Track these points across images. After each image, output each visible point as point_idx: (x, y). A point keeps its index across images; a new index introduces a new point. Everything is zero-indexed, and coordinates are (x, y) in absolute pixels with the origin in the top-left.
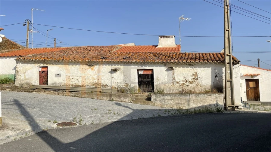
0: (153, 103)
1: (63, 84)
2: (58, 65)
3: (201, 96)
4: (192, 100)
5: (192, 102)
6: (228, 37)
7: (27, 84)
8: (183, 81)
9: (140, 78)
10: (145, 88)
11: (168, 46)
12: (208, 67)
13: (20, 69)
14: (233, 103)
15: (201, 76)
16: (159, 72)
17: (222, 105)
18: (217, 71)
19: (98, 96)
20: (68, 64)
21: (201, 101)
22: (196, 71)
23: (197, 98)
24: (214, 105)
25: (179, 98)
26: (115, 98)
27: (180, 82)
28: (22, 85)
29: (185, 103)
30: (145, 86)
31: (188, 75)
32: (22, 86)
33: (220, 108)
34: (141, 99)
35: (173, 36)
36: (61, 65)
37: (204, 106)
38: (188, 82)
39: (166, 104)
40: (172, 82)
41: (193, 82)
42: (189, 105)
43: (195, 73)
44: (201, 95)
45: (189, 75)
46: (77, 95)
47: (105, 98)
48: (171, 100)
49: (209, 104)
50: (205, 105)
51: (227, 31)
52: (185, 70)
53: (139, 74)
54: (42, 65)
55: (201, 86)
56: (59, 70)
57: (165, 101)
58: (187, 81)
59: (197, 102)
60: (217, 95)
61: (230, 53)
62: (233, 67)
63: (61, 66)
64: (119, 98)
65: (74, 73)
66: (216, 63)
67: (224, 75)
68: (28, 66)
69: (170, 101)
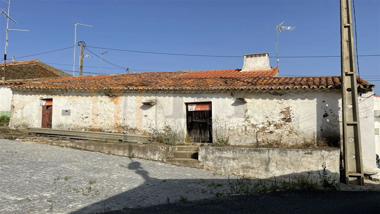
0: (201, 164)
1: (73, 126)
2: (67, 97)
3: (292, 154)
4: (273, 162)
5: (274, 164)
6: (347, 39)
7: (24, 125)
8: (263, 123)
9: (190, 117)
10: (198, 136)
11: (257, 69)
12: (311, 98)
13: (16, 102)
14: (359, 170)
15: (296, 113)
16: (222, 107)
17: (337, 173)
18: (327, 105)
19: (110, 148)
20: (82, 94)
21: (292, 164)
22: (286, 105)
23: (283, 158)
24: (319, 172)
25: (249, 156)
26: (137, 152)
27: (257, 124)
28: (17, 127)
29: (259, 167)
30: (198, 132)
31: (273, 112)
32: (17, 129)
33: (332, 179)
34: (184, 156)
35: (265, 54)
36: (71, 96)
37: (297, 174)
38: (272, 125)
39: (224, 168)
40: (243, 125)
41: (281, 125)
42: (267, 170)
43: (285, 109)
44: (292, 152)
45: (275, 112)
46: (78, 146)
47: (121, 153)
48: (234, 159)
49: (307, 170)
50: (299, 172)
51: (345, 27)
52: (267, 103)
53: (189, 110)
54: (45, 97)
55: (296, 134)
56: (68, 104)
57: (222, 162)
58: (270, 124)
59: (283, 165)
60: (325, 153)
61: (352, 70)
62: (359, 98)
63: (71, 98)
64: (144, 153)
65: (89, 109)
66: (324, 91)
67: (340, 113)
68: (28, 98)
69: (231, 161)
